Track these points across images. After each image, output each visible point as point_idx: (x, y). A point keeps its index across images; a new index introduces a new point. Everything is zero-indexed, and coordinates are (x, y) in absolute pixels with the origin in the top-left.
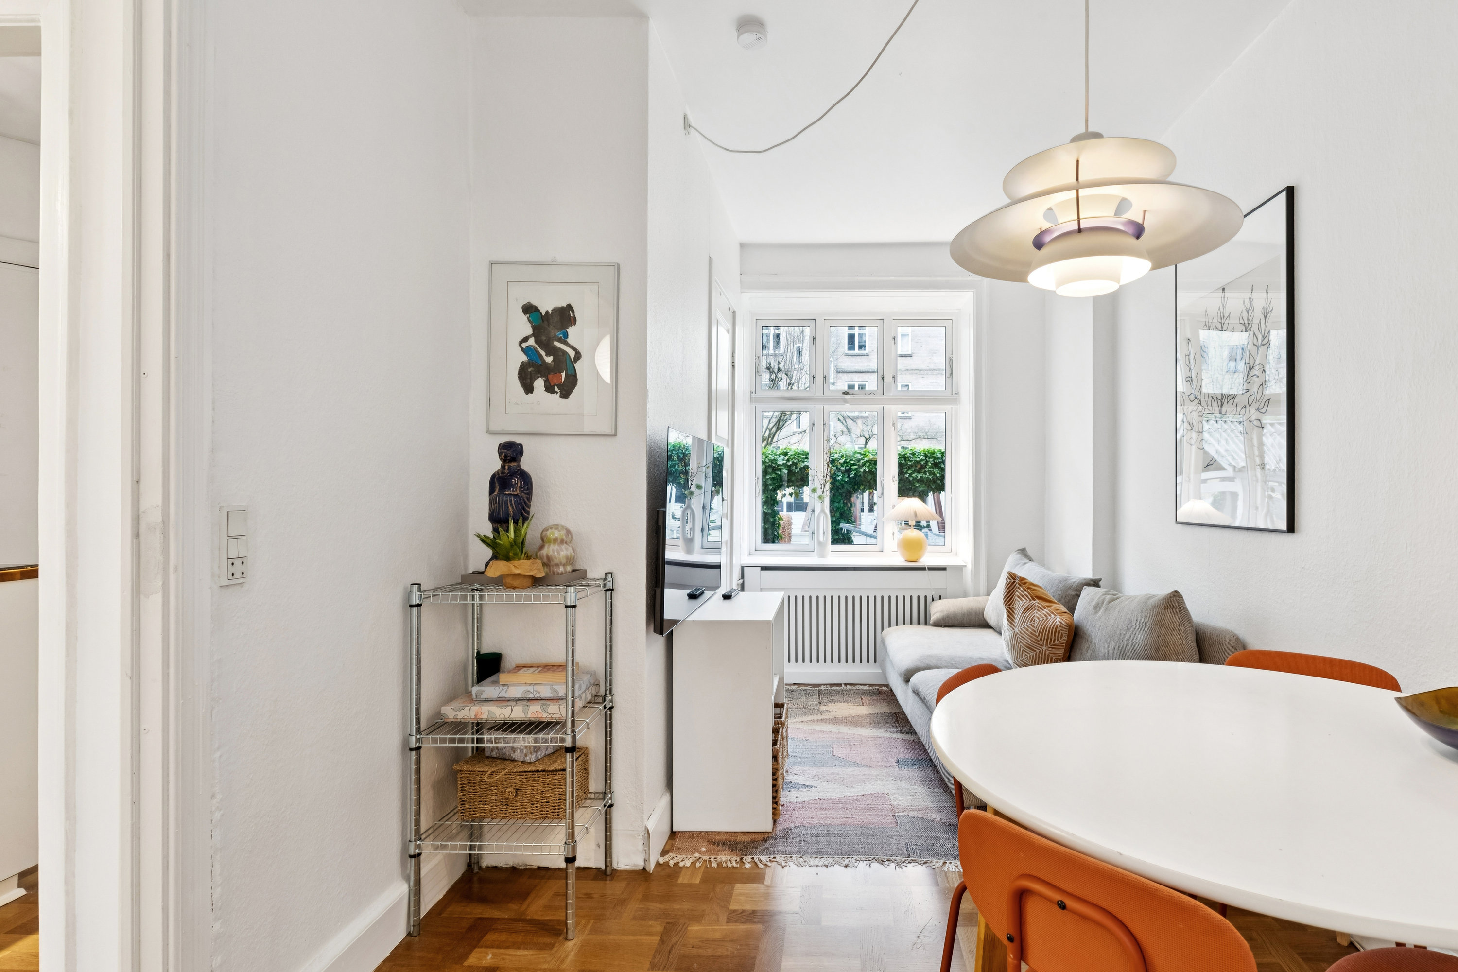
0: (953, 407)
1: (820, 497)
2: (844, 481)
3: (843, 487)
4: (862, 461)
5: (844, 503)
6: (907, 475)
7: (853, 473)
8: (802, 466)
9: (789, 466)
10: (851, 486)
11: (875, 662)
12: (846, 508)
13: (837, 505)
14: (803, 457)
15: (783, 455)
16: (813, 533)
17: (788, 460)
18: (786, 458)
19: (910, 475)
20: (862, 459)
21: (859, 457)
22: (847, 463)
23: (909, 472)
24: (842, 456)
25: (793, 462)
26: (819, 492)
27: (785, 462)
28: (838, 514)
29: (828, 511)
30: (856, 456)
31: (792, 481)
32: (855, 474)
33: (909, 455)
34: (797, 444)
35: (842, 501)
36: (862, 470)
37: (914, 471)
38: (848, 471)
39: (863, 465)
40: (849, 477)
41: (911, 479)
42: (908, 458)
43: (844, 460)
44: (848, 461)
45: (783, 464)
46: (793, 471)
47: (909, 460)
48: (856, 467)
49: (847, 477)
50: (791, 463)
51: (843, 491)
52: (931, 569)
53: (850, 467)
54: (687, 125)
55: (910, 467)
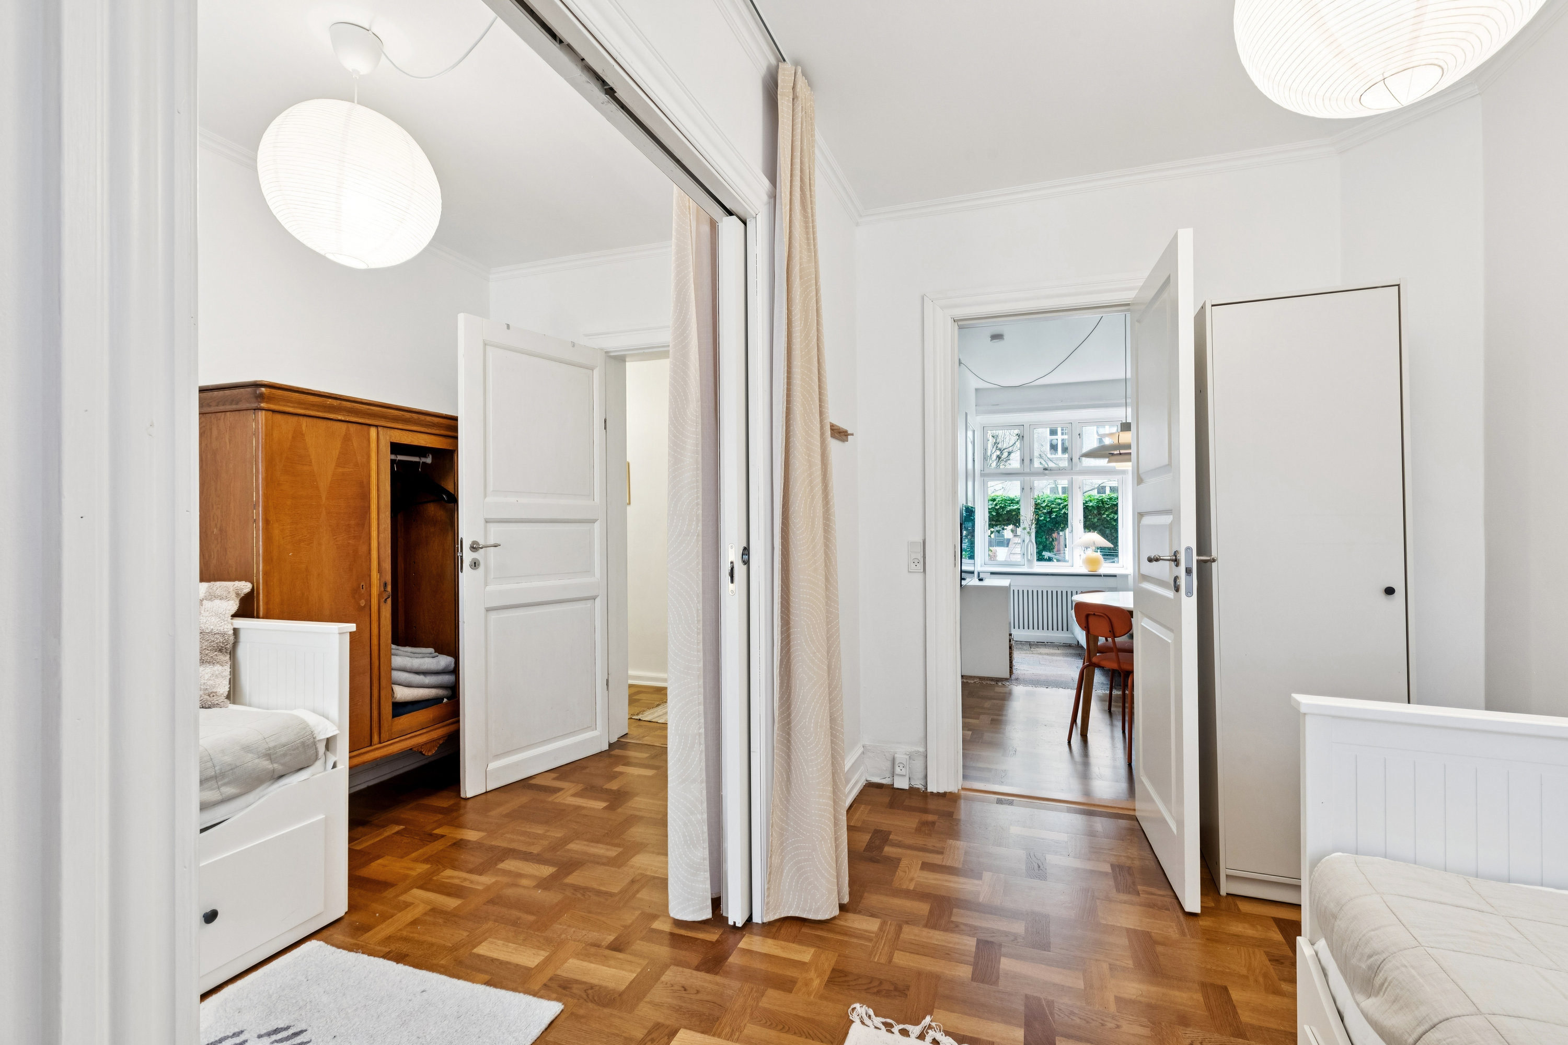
0: (1124, 476)
1: (1028, 533)
2: (1046, 521)
3: (1045, 526)
4: (1062, 505)
5: (1046, 538)
6: (1105, 516)
7: (1055, 514)
8: (1008, 510)
9: (997, 510)
10: (1052, 525)
11: (1067, 630)
12: (1048, 542)
13: (1040, 539)
14: (1009, 502)
15: (992, 501)
16: (1024, 554)
17: (996, 505)
18: (995, 503)
19: (1108, 516)
20: (1062, 503)
21: (1060, 501)
22: (1048, 506)
23: (1107, 513)
24: (1044, 501)
25: (1001, 507)
26: (1028, 530)
27: (993, 506)
28: (1041, 547)
29: (1034, 541)
30: (1057, 501)
31: (1000, 521)
32: (1056, 515)
33: (1106, 500)
34: (1003, 490)
35: (1044, 537)
36: (1062, 512)
37: (1112, 512)
38: (1050, 513)
39: (1063, 508)
40: (1050, 517)
41: (1109, 519)
42: (1105, 501)
43: (1045, 504)
44: (1049, 505)
45: (992, 508)
46: (1001, 513)
47: (1106, 504)
48: (1057, 510)
49: (1049, 518)
50: (999, 507)
51: (1045, 528)
52: (1105, 576)
53: (1052, 509)
54: (960, 363)
55: (1107, 510)
